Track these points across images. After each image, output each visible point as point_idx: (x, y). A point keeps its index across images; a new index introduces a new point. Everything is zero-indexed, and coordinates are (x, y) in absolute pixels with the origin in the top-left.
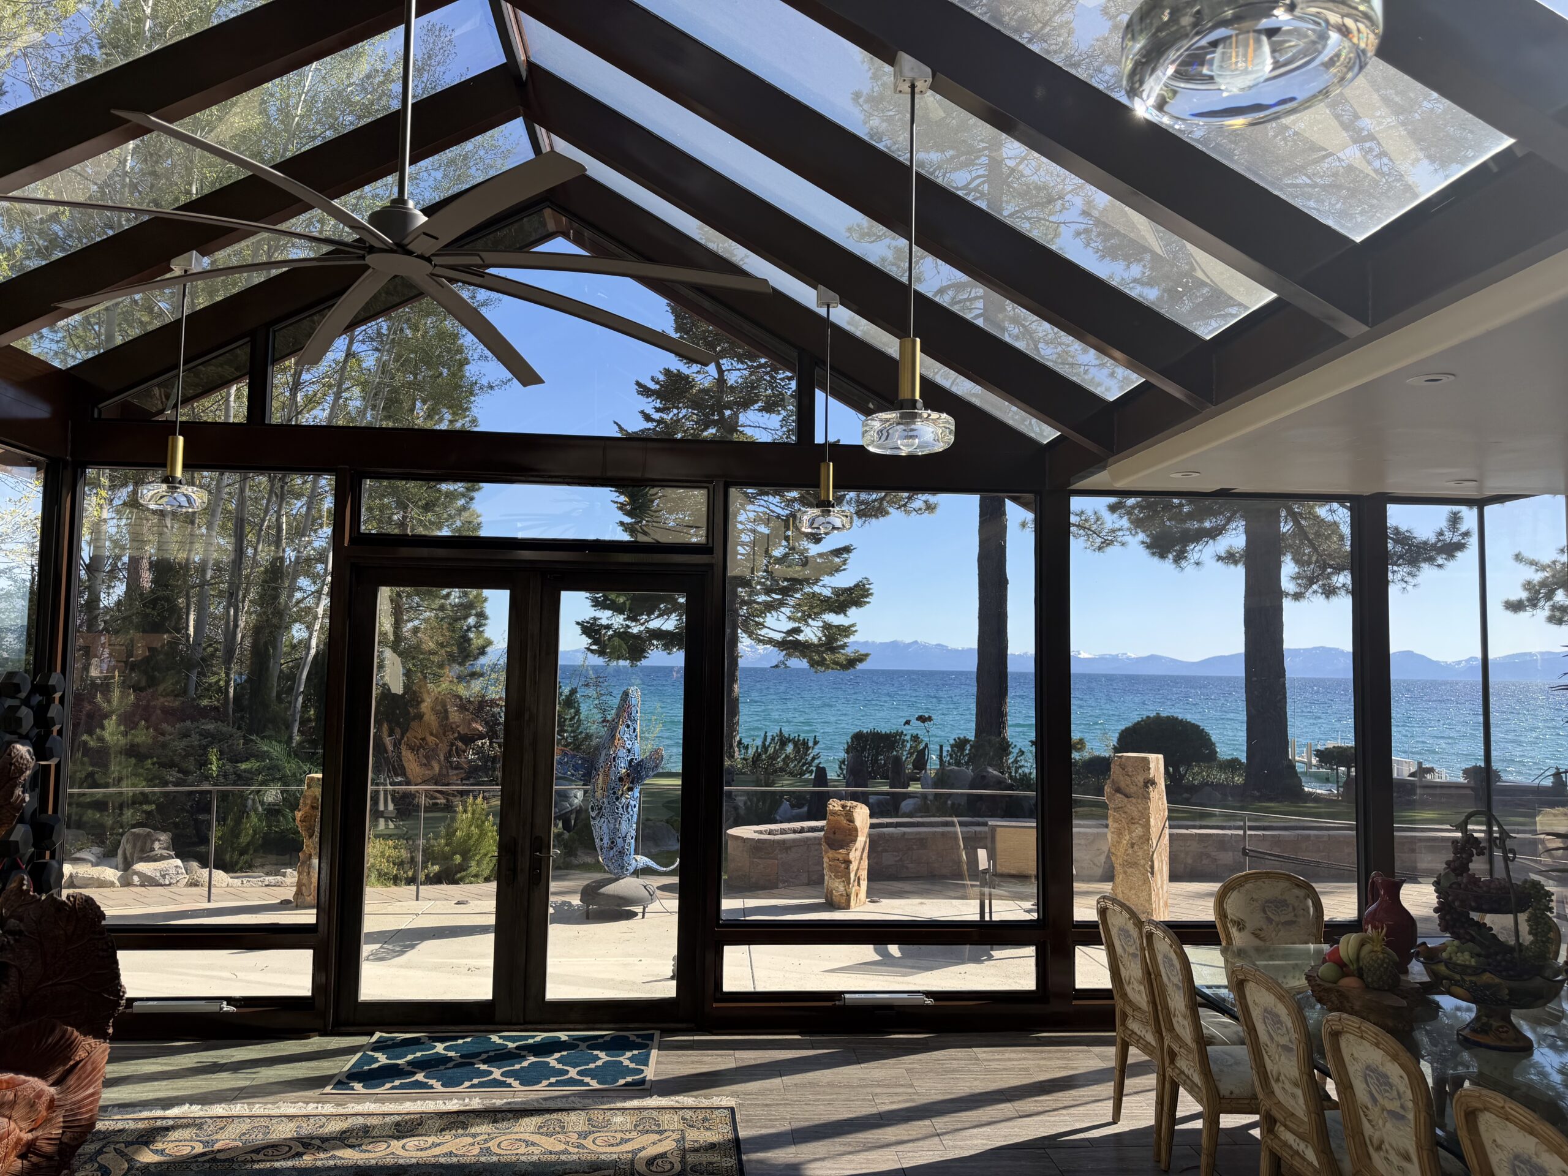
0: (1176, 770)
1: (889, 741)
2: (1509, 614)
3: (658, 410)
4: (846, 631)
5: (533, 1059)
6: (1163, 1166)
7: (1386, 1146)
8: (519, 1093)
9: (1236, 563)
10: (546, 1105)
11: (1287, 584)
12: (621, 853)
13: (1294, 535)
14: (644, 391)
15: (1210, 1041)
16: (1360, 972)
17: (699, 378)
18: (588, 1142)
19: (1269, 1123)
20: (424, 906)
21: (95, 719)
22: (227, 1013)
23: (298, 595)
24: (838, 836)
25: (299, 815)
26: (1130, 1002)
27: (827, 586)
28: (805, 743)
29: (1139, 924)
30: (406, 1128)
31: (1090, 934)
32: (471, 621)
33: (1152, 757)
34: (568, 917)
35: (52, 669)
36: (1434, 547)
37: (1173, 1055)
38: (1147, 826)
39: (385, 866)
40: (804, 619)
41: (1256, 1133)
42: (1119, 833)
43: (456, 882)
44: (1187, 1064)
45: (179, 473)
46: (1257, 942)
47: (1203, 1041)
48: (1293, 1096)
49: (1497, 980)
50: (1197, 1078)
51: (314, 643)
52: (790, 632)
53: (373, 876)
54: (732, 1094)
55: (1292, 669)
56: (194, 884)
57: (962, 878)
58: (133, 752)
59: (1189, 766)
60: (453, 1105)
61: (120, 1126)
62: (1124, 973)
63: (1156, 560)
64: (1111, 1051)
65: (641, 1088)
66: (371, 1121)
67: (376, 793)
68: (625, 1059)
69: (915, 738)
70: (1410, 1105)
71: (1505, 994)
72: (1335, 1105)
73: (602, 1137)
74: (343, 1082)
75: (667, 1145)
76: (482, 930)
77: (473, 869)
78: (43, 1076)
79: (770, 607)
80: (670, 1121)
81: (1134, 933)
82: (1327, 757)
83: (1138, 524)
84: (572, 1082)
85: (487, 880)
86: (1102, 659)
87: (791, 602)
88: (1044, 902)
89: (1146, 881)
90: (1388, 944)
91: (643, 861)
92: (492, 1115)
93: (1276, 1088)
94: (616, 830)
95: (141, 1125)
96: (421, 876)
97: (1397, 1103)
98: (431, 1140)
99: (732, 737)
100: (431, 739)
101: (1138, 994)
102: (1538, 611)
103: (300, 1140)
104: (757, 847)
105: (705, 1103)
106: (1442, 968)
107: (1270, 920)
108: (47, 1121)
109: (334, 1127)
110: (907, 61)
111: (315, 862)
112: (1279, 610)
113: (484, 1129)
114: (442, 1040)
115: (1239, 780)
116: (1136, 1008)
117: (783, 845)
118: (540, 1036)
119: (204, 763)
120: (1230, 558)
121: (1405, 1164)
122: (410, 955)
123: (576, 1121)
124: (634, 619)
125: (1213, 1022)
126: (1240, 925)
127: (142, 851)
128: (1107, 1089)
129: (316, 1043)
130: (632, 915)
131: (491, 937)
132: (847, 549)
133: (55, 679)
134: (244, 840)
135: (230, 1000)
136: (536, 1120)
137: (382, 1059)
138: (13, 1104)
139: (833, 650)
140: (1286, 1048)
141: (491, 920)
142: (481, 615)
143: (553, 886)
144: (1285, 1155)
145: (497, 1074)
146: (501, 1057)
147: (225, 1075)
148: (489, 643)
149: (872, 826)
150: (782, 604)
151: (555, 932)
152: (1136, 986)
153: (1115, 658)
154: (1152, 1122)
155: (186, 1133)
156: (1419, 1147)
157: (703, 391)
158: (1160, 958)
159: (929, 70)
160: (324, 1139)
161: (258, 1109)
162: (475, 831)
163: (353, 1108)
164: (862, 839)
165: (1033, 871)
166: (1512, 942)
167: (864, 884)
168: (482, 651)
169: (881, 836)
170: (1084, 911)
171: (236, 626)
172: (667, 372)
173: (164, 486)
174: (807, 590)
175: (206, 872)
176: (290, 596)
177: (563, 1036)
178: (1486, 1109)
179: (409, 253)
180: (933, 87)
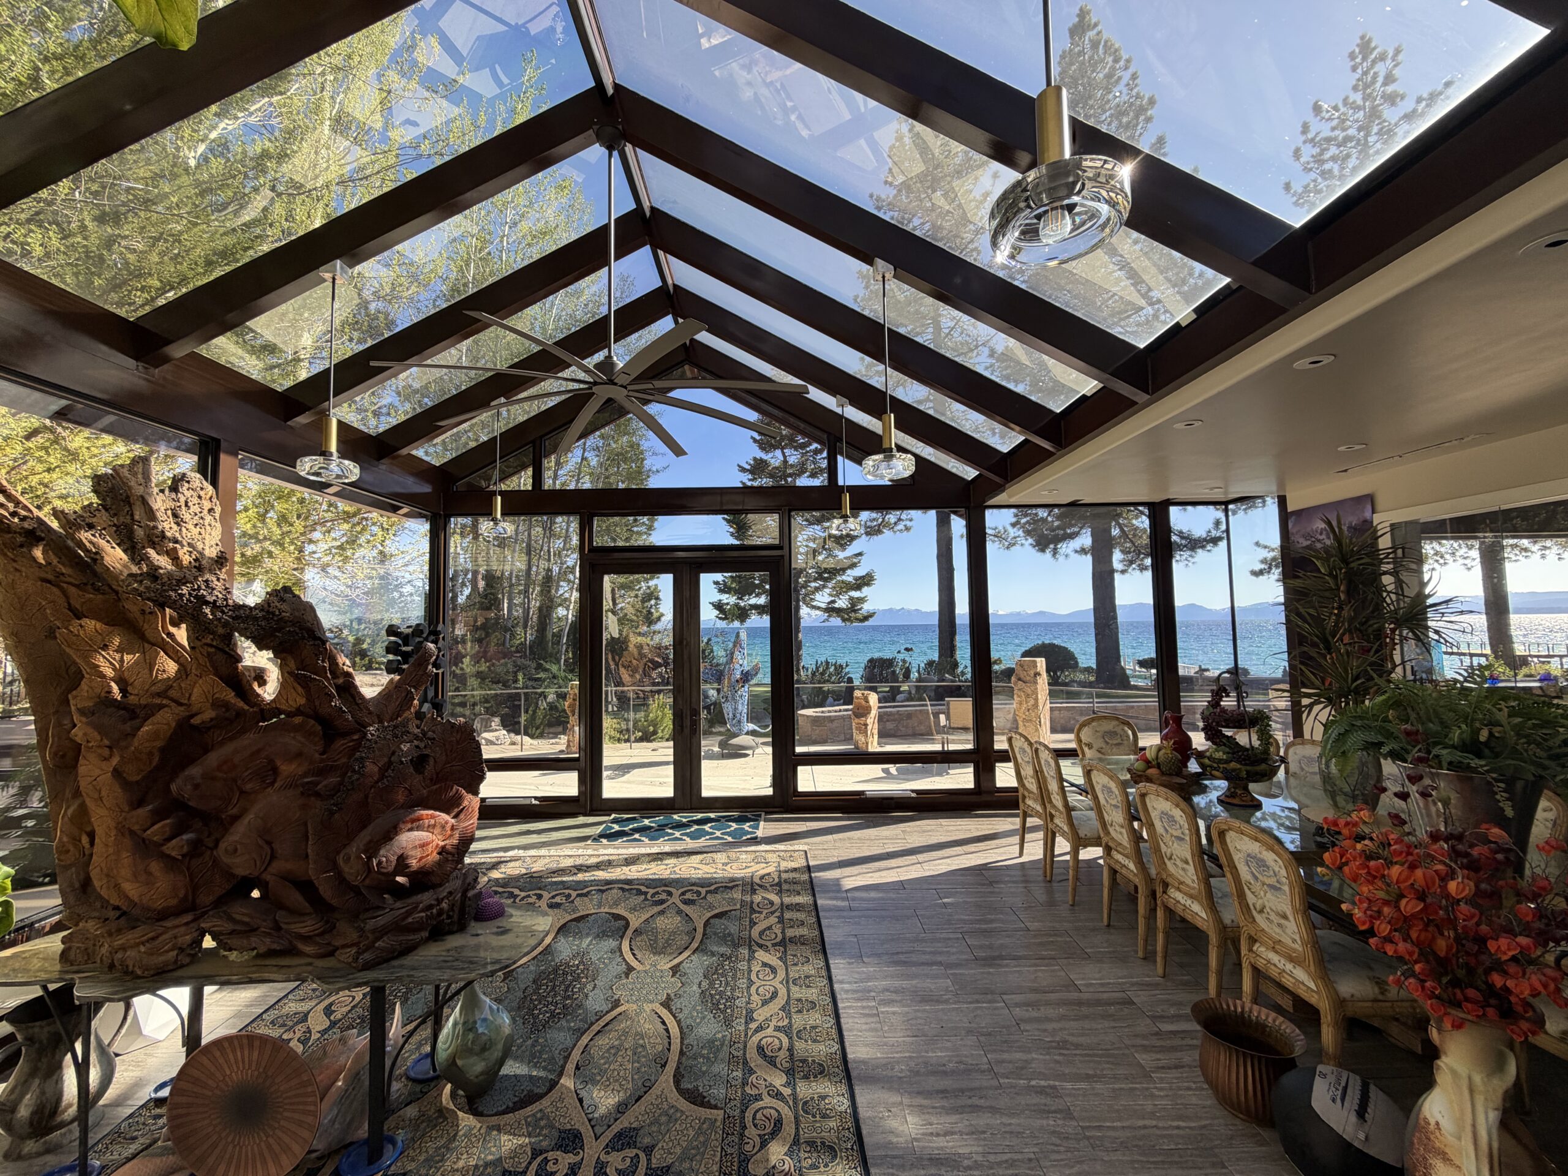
0: (1055, 673)
1: (889, 663)
2: (1254, 578)
3: (750, 480)
4: (862, 600)
5: (696, 827)
6: (1048, 878)
7: (1174, 857)
8: (690, 844)
9: (1086, 553)
10: (707, 849)
11: (1117, 565)
12: (739, 722)
13: (1120, 537)
14: (743, 470)
15: (1074, 809)
16: (1158, 766)
17: (772, 461)
18: (728, 868)
19: (1108, 850)
20: (635, 752)
21: (458, 659)
22: (535, 805)
23: (561, 592)
24: (861, 711)
25: (567, 704)
26: (1027, 789)
27: (849, 576)
28: (841, 666)
29: (1030, 744)
30: (630, 861)
31: (1004, 757)
32: (653, 602)
33: (1038, 660)
34: (712, 757)
35: (438, 622)
36: (1205, 540)
37: (1052, 816)
38: (1036, 699)
39: (612, 733)
40: (838, 595)
41: (1101, 862)
42: (1021, 703)
43: (650, 741)
44: (1060, 822)
45: (499, 516)
46: (1100, 756)
47: (1069, 809)
48: (1121, 833)
49: (1239, 766)
50: (1066, 828)
51: (570, 616)
52: (829, 603)
53: (607, 738)
54: (806, 844)
55: (1122, 616)
56: (513, 743)
57: (932, 735)
58: (479, 675)
59: (1063, 671)
60: (655, 850)
61: (483, 860)
62: (1023, 773)
63: (1040, 554)
64: (1018, 820)
65: (755, 841)
66: (611, 858)
67: (607, 692)
68: (746, 826)
69: (904, 661)
70: (1187, 832)
71: (1244, 774)
72: (1146, 841)
73: (735, 866)
74: (597, 839)
75: (771, 869)
76: (667, 763)
77: (660, 734)
78: (448, 813)
79: (817, 589)
80: (772, 858)
81: (1028, 749)
82: (1142, 663)
83: (1028, 533)
84: (718, 838)
85: (667, 740)
86: (1011, 615)
87: (830, 585)
88: (978, 740)
89: (1037, 730)
90: (1175, 749)
91: (751, 726)
92: (676, 854)
93: (1111, 830)
94: (736, 709)
95: (493, 860)
96: (633, 738)
97: (1180, 831)
98: (644, 866)
99: (798, 663)
100: (634, 662)
101: (1032, 785)
102: (1271, 576)
103: (575, 867)
104: (815, 720)
105: (791, 848)
106: (1206, 761)
107: (1107, 743)
108: (451, 836)
109: (593, 861)
110: (879, 262)
111: (577, 729)
112: (1113, 579)
113: (672, 861)
114: (648, 818)
115: (1092, 679)
116: (1030, 792)
117: (831, 720)
118: (700, 816)
119: (516, 681)
120: (1083, 551)
121: (1185, 866)
122: (627, 776)
123: (721, 857)
124: (741, 599)
125: (1074, 798)
126: (1090, 746)
127: (486, 727)
128: (1016, 839)
129: (581, 820)
130: (746, 755)
131: (672, 767)
132: (860, 554)
133: (440, 627)
134: (538, 722)
135: (536, 798)
136: (699, 857)
137: (616, 827)
138: (434, 826)
139: (855, 611)
140: (1116, 807)
141: (671, 759)
142: (657, 598)
143: (703, 743)
144: (1117, 867)
145: (677, 834)
146: (679, 826)
147: (535, 836)
148: (662, 615)
149: (879, 708)
150: (824, 587)
151: (705, 765)
152: (1030, 780)
153: (1019, 614)
154: (1041, 857)
155: (517, 864)
156: (1193, 855)
157: (776, 468)
158: (1043, 762)
159: (892, 267)
160: (588, 867)
161: (552, 852)
162: (659, 713)
163: (602, 851)
164: (874, 712)
165: (971, 726)
166: (1248, 746)
167: (876, 737)
168: (659, 619)
169: (886, 713)
170: (1000, 743)
171: (529, 608)
172: (755, 459)
173: (492, 523)
174: (839, 578)
175: (519, 737)
176: (557, 590)
177: (712, 815)
178: (1230, 829)
179: (616, 384)
180: (895, 277)
